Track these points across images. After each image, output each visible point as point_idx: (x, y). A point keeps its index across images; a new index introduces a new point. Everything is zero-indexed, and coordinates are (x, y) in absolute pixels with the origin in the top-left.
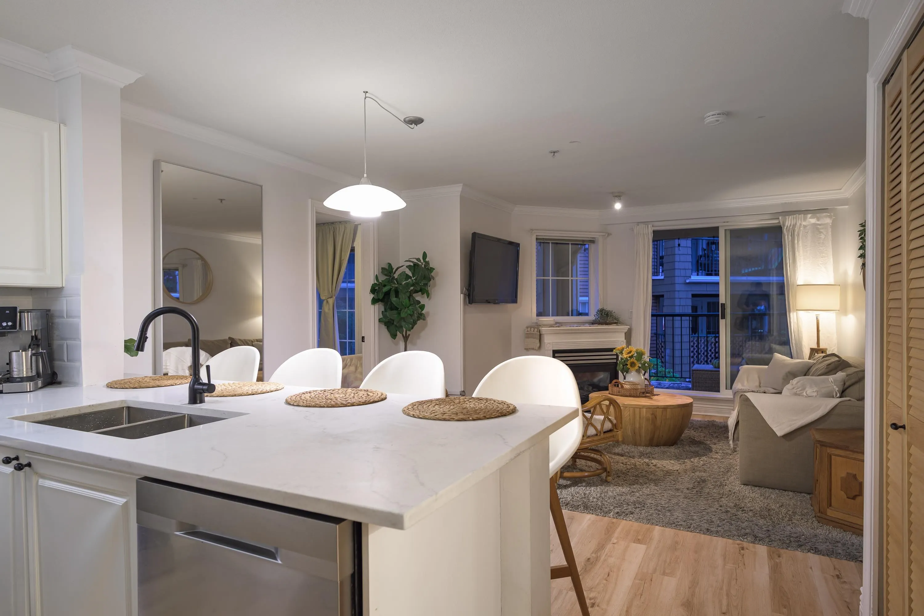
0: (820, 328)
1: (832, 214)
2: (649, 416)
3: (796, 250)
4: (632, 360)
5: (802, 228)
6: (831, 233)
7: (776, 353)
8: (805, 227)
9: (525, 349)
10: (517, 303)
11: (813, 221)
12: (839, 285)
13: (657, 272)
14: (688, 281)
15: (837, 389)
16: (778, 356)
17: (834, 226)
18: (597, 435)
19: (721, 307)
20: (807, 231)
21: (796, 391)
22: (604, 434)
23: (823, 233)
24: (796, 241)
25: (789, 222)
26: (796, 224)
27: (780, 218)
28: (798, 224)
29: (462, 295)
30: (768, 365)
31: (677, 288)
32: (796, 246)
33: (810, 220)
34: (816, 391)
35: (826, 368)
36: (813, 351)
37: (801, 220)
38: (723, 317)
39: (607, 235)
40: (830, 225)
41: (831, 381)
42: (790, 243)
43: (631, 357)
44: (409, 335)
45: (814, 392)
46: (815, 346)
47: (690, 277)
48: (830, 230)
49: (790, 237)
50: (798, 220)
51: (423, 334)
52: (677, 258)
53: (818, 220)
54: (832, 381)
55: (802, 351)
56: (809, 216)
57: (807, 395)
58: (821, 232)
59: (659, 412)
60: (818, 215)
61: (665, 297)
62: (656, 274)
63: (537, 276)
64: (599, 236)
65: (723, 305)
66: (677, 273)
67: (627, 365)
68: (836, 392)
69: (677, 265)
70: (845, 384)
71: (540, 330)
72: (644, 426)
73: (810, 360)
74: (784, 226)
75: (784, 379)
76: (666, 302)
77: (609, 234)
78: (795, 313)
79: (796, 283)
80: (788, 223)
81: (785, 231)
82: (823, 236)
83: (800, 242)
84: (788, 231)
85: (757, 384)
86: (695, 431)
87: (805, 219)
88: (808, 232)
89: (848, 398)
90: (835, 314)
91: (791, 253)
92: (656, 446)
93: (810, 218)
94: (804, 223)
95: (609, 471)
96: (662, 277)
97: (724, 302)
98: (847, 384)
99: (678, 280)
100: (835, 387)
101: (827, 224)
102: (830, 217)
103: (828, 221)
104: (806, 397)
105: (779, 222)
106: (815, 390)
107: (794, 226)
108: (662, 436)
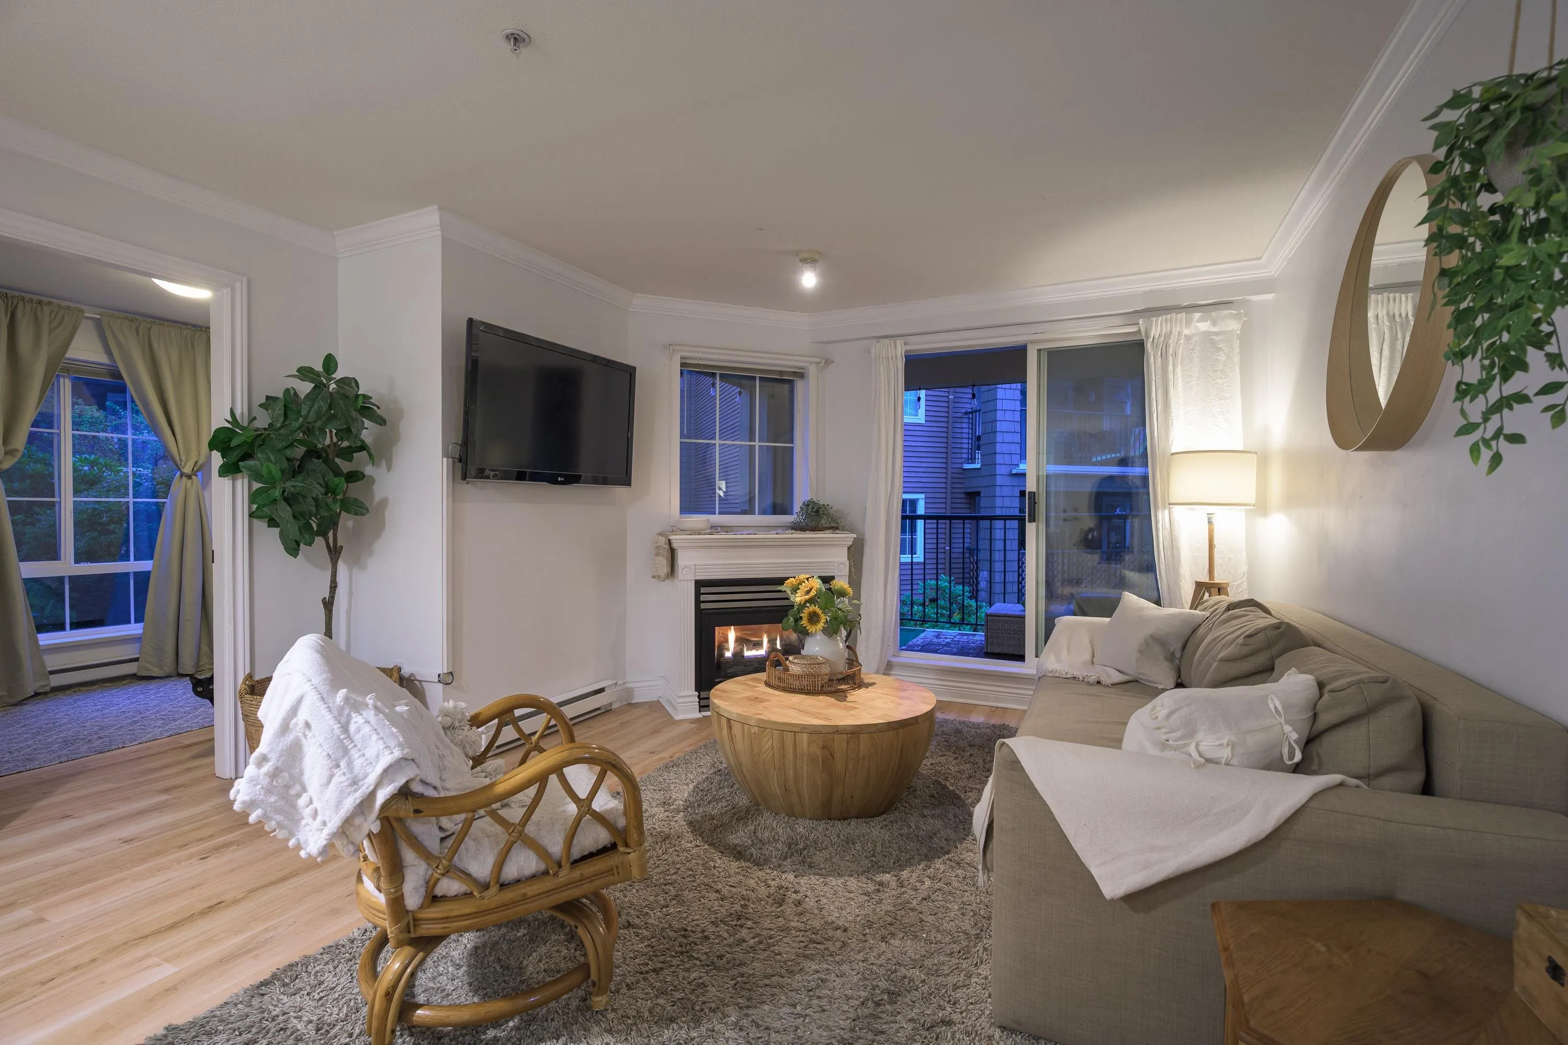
0: (1215, 542)
1: (1242, 311)
2: (816, 750)
3: (1171, 384)
4: (812, 608)
5: (1182, 341)
6: (1238, 350)
7: (1126, 593)
8: (1188, 338)
9: (653, 577)
10: (630, 485)
11: (1204, 326)
12: (1256, 453)
13: (971, 459)
14: (1014, 472)
15: (1294, 736)
16: (1130, 598)
17: (1246, 338)
18: (546, 873)
19: (1029, 499)
20: (1192, 347)
21: (1164, 737)
22: (572, 868)
23: (1223, 351)
24: (1171, 368)
25: (1157, 328)
26: (1171, 332)
27: (1141, 322)
28: (1175, 332)
29: (445, 459)
30: (1110, 617)
31: (999, 480)
32: (1171, 376)
33: (1198, 324)
34: (1228, 745)
35: (1243, 645)
36: (1201, 587)
37: (1181, 326)
38: (1033, 519)
39: (823, 362)
40: (1238, 335)
41: (1276, 708)
42: (1159, 371)
43: (811, 601)
44: (341, 547)
45: (1221, 745)
46: (1205, 579)
47: (1018, 465)
48: (1236, 344)
49: (1160, 360)
50: (1176, 324)
51: (378, 546)
52: (999, 438)
53: (1214, 324)
54: (1280, 707)
55: (1179, 586)
56: (1197, 315)
57: (1201, 756)
58: (1219, 349)
59: (840, 744)
60: (1214, 314)
61: (982, 495)
62: (970, 461)
63: (682, 436)
64: (811, 363)
65: (1033, 495)
66: (999, 459)
67: (801, 618)
68: (1290, 743)
69: (999, 448)
70: (1315, 715)
71: (669, 540)
72: (805, 775)
73: (1195, 609)
74: (1148, 336)
75: (1140, 651)
76: (983, 502)
77: (828, 362)
78: (1167, 512)
79: (1170, 450)
80: (1155, 332)
81: (1149, 346)
82: (1222, 358)
83: (1179, 369)
84: (1155, 346)
85: (1087, 656)
86: (956, 758)
87: (1188, 323)
88: (1193, 349)
89: (1336, 778)
90: (1244, 512)
91: (1160, 392)
92: (839, 820)
93: (1200, 320)
94: (1186, 331)
95: (595, 980)
96: (978, 466)
97: (1034, 490)
98: (1326, 719)
99: (1000, 470)
100: (1288, 728)
101: (1232, 332)
102: (1237, 317)
103: (1234, 326)
104: (1199, 766)
105: (1139, 332)
106: (1225, 741)
107: (1168, 336)
108: (852, 797)
